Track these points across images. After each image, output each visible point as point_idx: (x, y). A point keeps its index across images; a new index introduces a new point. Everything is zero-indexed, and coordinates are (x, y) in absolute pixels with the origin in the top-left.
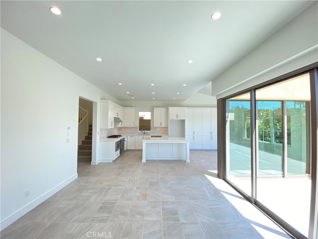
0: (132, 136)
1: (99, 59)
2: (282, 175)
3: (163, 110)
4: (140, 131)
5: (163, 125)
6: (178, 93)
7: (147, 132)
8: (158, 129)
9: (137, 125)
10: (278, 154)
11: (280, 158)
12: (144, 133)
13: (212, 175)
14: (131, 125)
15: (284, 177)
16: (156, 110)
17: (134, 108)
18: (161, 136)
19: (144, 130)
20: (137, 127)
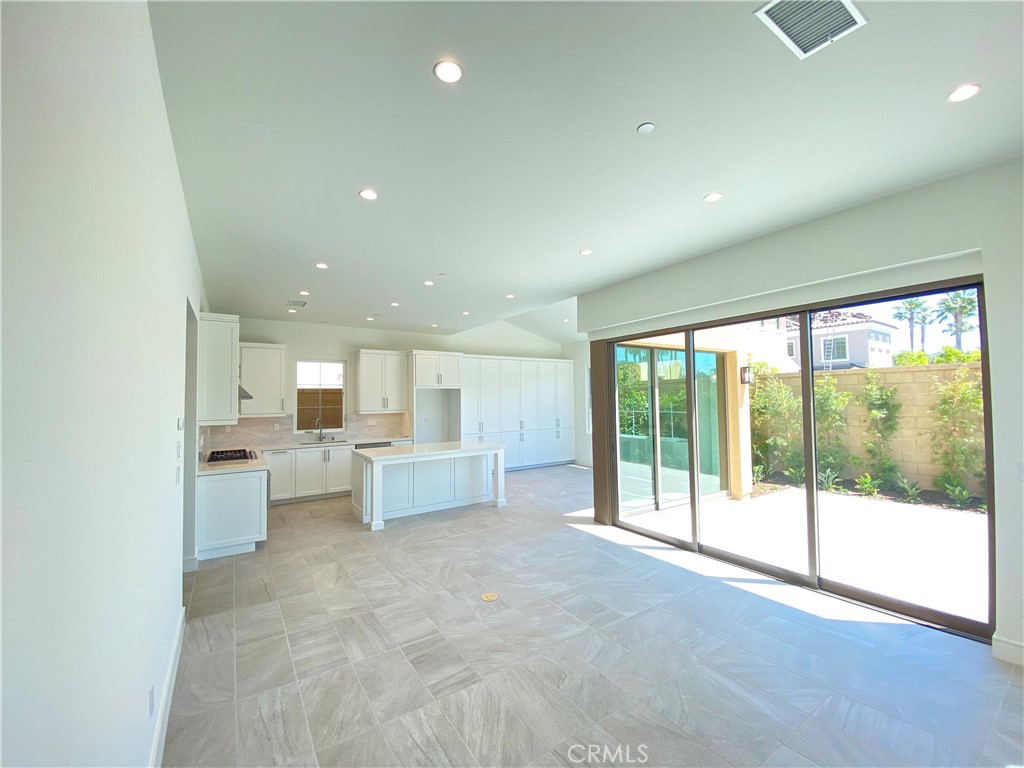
0: (283, 452)
1: (369, 195)
2: (653, 507)
3: (392, 359)
4: (302, 432)
5: (393, 408)
6: (467, 313)
7: (330, 433)
8: (371, 422)
9: (292, 408)
10: (642, 461)
11: (648, 469)
12: (321, 438)
13: (583, 521)
14: (274, 411)
15: (657, 509)
16: (369, 360)
17: (283, 346)
18: (388, 444)
19: (321, 425)
20: (292, 416)
